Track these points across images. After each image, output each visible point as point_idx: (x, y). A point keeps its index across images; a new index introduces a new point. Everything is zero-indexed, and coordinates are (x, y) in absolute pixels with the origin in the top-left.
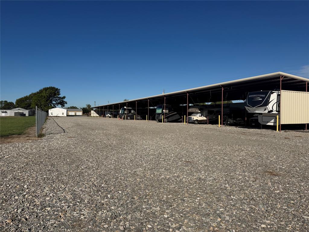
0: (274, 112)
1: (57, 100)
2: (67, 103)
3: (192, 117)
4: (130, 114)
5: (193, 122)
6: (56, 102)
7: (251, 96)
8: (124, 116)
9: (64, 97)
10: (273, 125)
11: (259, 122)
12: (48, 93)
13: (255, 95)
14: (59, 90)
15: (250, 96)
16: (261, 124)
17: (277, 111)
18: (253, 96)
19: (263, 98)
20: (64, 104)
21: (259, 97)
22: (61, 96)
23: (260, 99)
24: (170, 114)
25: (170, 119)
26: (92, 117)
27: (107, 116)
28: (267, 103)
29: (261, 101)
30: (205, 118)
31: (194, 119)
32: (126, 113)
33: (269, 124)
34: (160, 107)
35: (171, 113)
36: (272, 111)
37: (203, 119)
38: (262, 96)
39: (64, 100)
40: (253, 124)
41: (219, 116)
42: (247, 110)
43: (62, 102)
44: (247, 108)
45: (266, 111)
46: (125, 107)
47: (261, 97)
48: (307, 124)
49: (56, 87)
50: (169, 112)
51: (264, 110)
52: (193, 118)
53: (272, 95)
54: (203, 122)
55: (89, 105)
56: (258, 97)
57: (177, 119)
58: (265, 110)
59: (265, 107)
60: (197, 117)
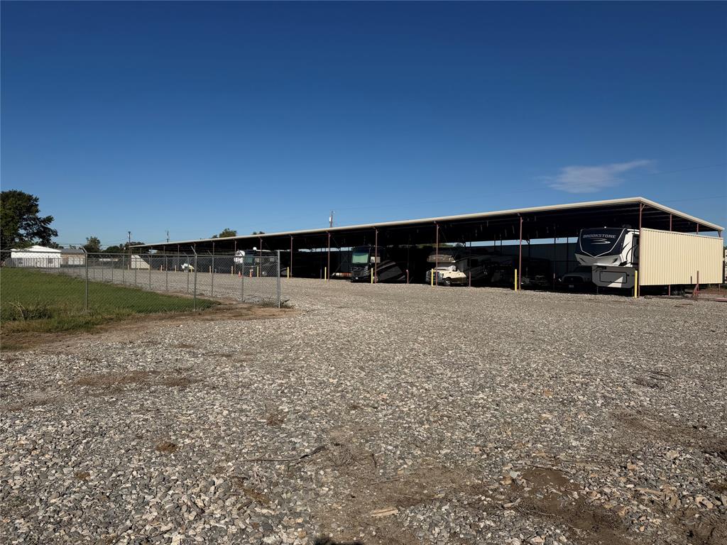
0: (629, 265)
1: (29, 225)
2: (56, 235)
3: (441, 272)
4: (267, 264)
5: (442, 283)
6: (25, 229)
7: (588, 236)
8: (255, 269)
9: (49, 220)
10: (620, 287)
11: (593, 281)
12: (10, 209)
13: (597, 235)
14: (36, 200)
15: (585, 236)
16: (596, 286)
17: (632, 264)
18: (592, 236)
19: (613, 241)
20: (50, 235)
21: (604, 238)
22: (41, 215)
23: (606, 242)
24: (383, 265)
25: (384, 276)
26: (132, 269)
27: (183, 267)
28: (619, 250)
29: (608, 247)
30: (462, 275)
31: (445, 277)
32: (258, 261)
33: (613, 285)
34: (361, 251)
35: (385, 264)
36: (625, 263)
37: (460, 276)
38: (611, 236)
39: (49, 226)
40: (570, 286)
41: (516, 270)
42: (579, 260)
43: (44, 232)
44: (578, 257)
45: (617, 264)
46: (255, 249)
47: (608, 239)
48: (671, 285)
49: (27, 192)
50: (382, 261)
51: (612, 261)
52: (443, 275)
53: (626, 235)
54: (459, 282)
55: (95, 239)
56: (602, 237)
57: (395, 277)
58: (616, 260)
59: (615, 257)
60: (450, 272)
